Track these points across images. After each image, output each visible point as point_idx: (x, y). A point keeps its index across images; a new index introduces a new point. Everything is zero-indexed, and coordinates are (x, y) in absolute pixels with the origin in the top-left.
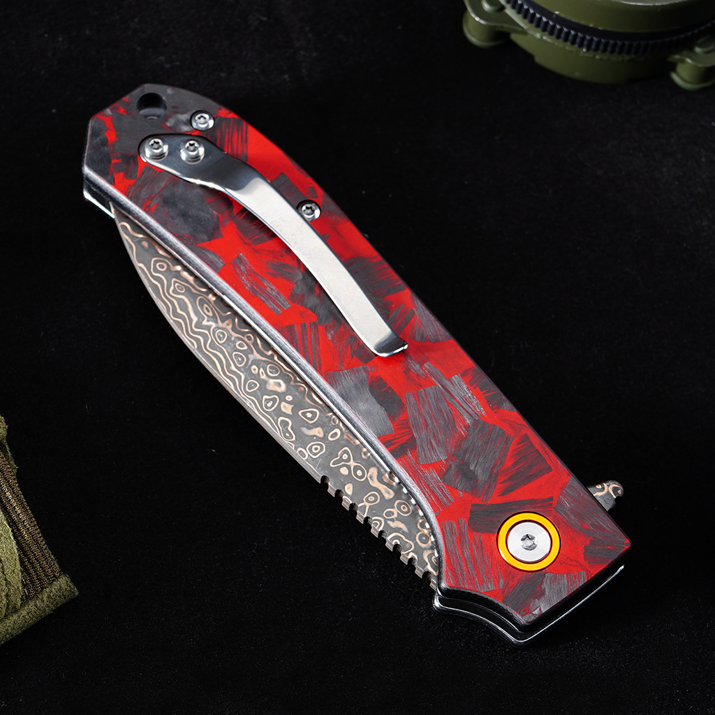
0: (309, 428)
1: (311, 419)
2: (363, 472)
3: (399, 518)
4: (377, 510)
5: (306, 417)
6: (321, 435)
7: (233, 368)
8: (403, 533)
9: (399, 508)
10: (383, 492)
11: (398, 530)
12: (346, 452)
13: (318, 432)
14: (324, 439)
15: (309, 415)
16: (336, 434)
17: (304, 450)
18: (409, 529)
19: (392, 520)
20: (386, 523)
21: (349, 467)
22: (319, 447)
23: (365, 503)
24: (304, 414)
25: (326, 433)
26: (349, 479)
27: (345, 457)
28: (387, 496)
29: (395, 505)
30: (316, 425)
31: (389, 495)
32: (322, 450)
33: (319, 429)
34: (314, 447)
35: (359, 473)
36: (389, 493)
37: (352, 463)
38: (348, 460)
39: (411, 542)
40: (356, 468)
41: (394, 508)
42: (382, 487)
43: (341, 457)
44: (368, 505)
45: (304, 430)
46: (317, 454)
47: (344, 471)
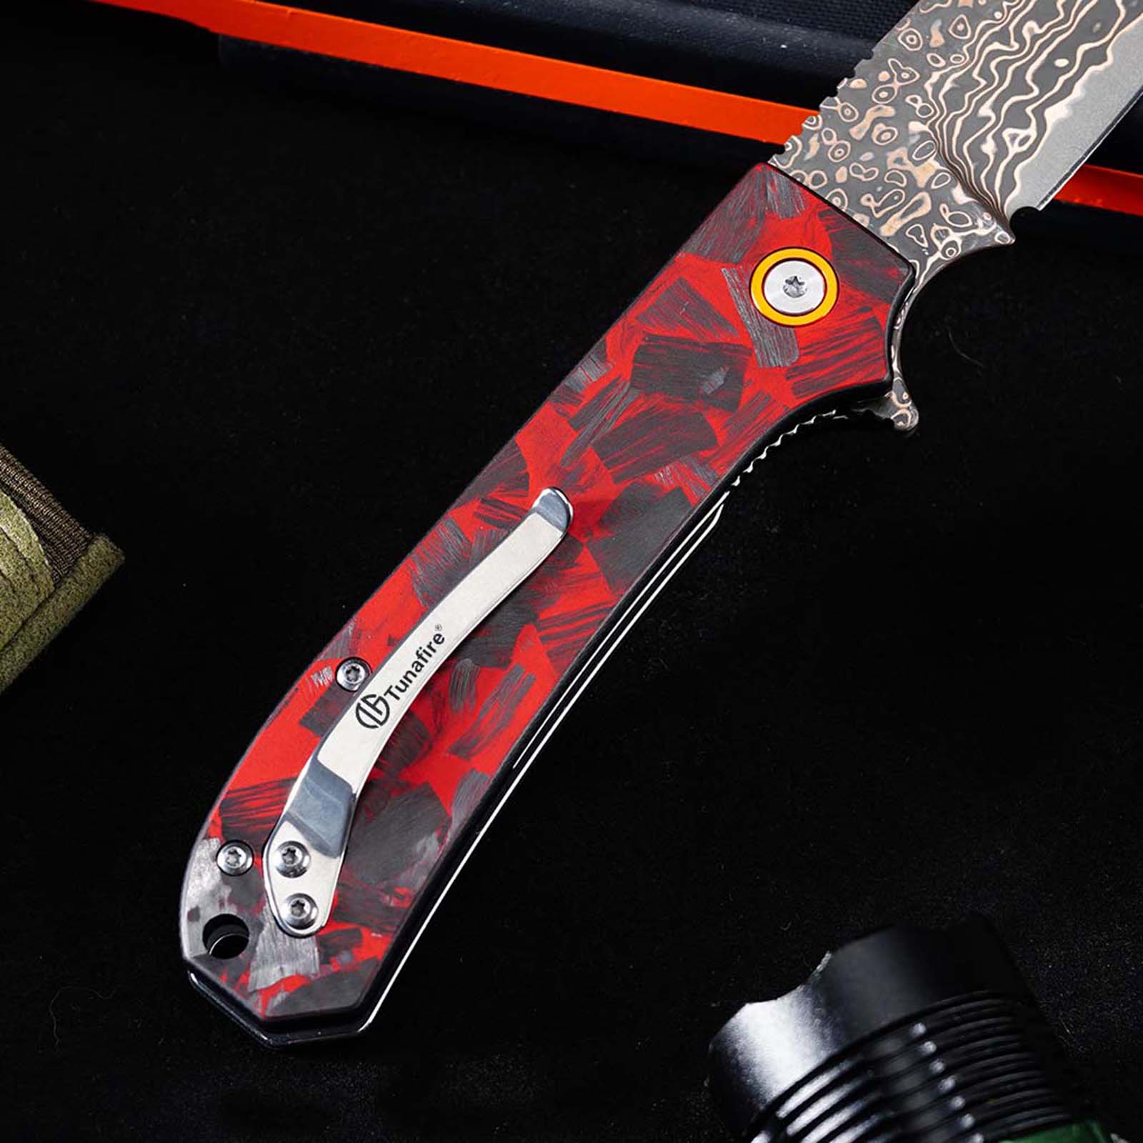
0: (941, 29)
1: (955, 30)
2: (886, 99)
3: (823, 148)
4: (832, 119)
5: (958, 23)
6: (933, 44)
8: (803, 154)
9: (837, 147)
10: (859, 125)
11: (806, 147)
12: (913, 76)
13: (937, 39)
14: (928, 48)
15: (961, 27)
16: (938, 61)
17: (907, 25)
18: (809, 161)
19: (820, 140)
20: (815, 132)
21: (891, 81)
22: (915, 42)
23: (840, 105)
24: (962, 21)
25: (937, 50)
26: (874, 82)
27: (905, 76)
28: (853, 131)
29: (842, 142)
30: (946, 36)
31: (857, 133)
32: (912, 46)
33: (942, 41)
34: (914, 37)
35: (884, 94)
36: (859, 132)
37: (896, 85)
38: (901, 80)
39: (790, 164)
40: (891, 90)
41: (838, 140)
42: (866, 123)
43: (904, 71)
44: (838, 108)
45: (938, 23)
46: (905, 42)
47: (884, 76)
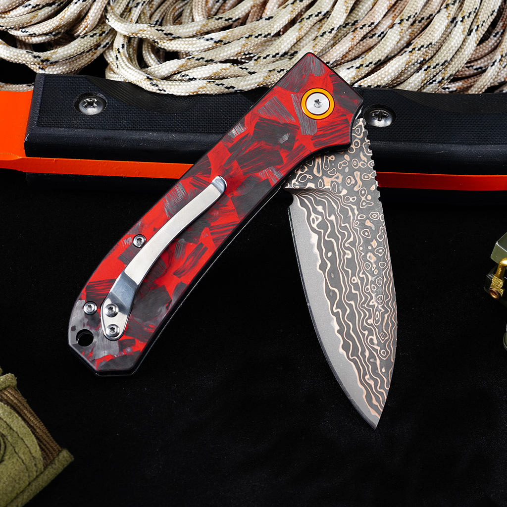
0: (371, 227)
1: (367, 231)
2: (361, 191)
3: (360, 160)
4: (367, 170)
5: (368, 234)
6: (368, 221)
7: (385, 279)
8: (363, 152)
9: (357, 164)
10: (359, 176)
11: (365, 155)
12: (362, 206)
13: (368, 223)
14: (368, 218)
15: (366, 234)
16: (360, 217)
17: (381, 219)
18: (360, 152)
19: (364, 161)
20: (368, 162)
21: (366, 198)
22: (373, 216)
23: (371, 177)
24: (368, 236)
25: (365, 221)
26: (370, 193)
27: (364, 204)
28: (359, 173)
29: (358, 167)
30: (367, 227)
31: (357, 173)
32: (372, 214)
33: (366, 224)
34: (375, 217)
35: (363, 192)
36: (357, 174)
37: (363, 198)
38: (364, 201)
39: (363, 146)
40: (363, 195)
41: (359, 166)
42: (358, 179)
43: (366, 205)
44: (370, 175)
45: (373, 228)
46: (375, 213)
47: (369, 197)
